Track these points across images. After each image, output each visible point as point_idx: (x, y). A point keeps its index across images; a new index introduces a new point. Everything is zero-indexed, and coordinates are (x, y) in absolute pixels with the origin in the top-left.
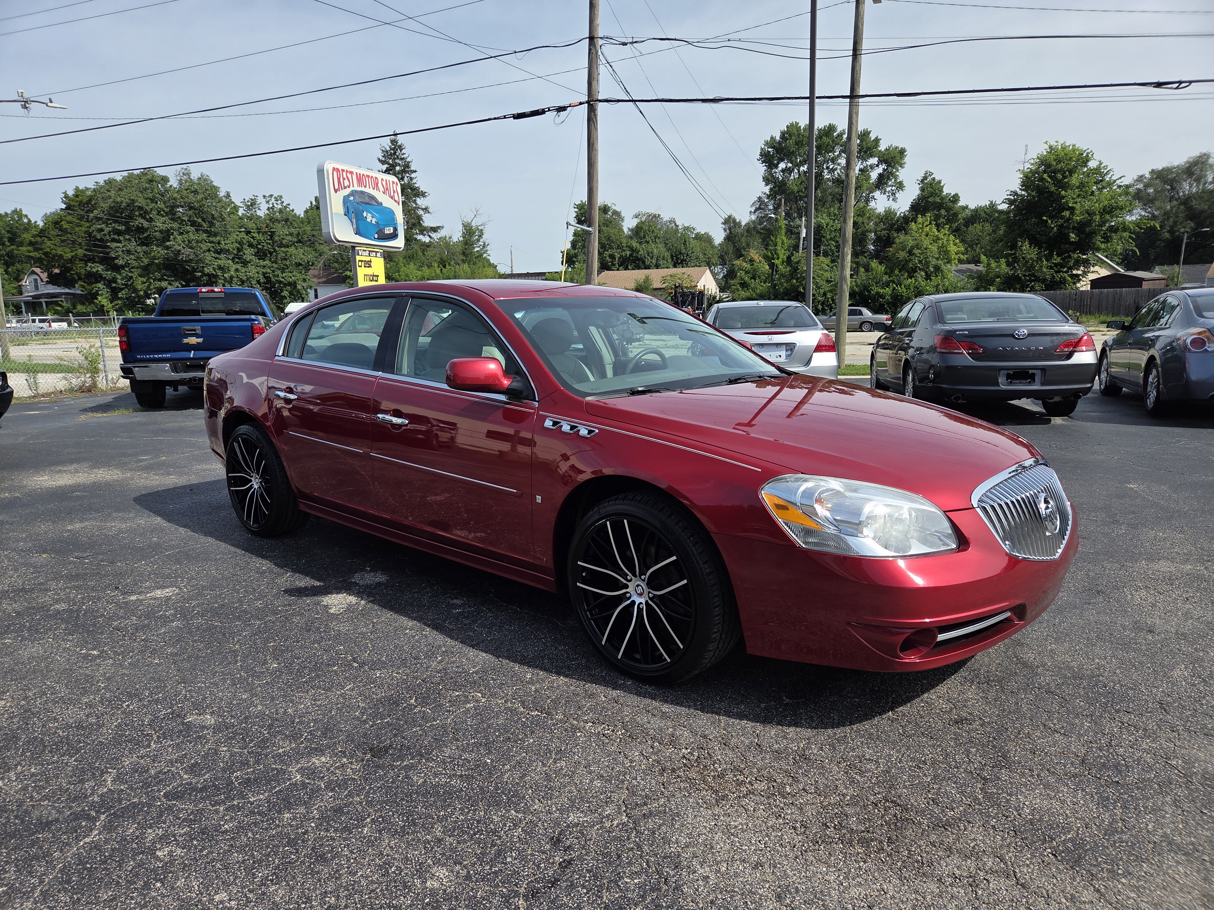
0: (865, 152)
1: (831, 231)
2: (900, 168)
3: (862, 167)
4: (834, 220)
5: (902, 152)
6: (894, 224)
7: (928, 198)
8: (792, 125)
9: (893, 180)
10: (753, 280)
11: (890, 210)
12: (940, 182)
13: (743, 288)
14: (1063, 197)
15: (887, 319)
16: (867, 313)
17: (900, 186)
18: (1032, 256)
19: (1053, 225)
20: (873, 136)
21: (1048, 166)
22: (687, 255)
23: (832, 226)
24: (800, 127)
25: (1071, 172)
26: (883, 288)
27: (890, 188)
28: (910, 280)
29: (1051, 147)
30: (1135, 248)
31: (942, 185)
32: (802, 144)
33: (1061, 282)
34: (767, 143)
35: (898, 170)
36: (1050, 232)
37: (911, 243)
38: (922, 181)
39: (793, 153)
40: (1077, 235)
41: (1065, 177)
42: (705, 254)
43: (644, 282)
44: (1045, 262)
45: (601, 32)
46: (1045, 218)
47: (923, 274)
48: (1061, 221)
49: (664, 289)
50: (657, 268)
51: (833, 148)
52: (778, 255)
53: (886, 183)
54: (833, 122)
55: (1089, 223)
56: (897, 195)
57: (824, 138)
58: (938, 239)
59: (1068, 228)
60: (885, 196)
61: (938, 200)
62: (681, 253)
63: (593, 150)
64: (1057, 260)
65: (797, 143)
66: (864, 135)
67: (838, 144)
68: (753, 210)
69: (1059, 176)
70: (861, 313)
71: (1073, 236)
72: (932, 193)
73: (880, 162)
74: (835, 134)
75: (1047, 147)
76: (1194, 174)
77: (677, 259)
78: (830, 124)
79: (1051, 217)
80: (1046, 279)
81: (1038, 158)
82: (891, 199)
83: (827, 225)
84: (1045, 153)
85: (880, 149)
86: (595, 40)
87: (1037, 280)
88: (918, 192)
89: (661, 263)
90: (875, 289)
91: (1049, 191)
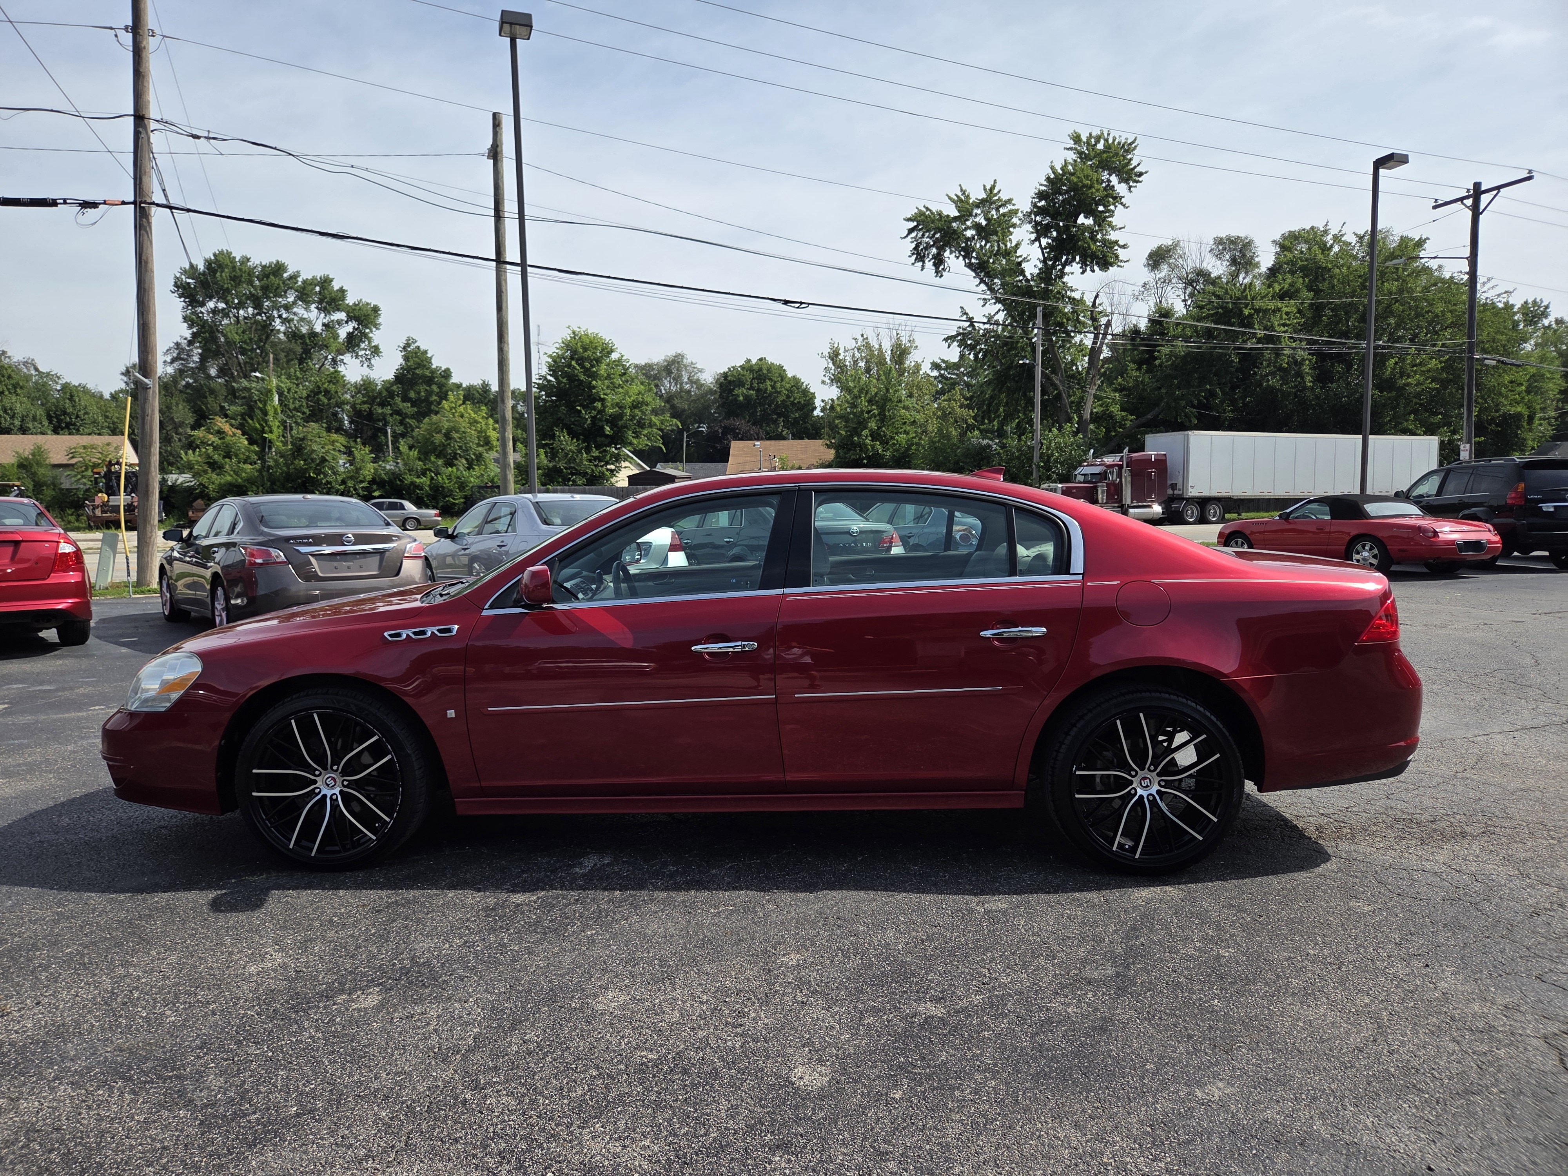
0: (329, 303)
1: (295, 399)
2: (374, 329)
3: (325, 321)
4: (297, 385)
5: (376, 310)
6: (376, 398)
7: (415, 369)
8: (221, 253)
9: (367, 343)
10: (227, 460)
11: (368, 378)
12: (426, 352)
13: (214, 470)
14: (594, 388)
15: (436, 515)
16: (410, 508)
17: (376, 351)
18: (572, 448)
19: (586, 415)
20: (336, 286)
21: (574, 352)
22: (77, 417)
23: (296, 392)
24: (234, 258)
25: (598, 361)
26: (418, 477)
27: (363, 352)
28: (450, 469)
29: (574, 333)
30: (661, 445)
31: (429, 355)
32: (240, 281)
33: (600, 477)
34: (184, 272)
35: (372, 332)
36: (585, 423)
37: (446, 425)
38: (404, 348)
39: (228, 291)
40: (611, 429)
41: (592, 366)
42: (107, 417)
43: (33, 455)
44: (585, 455)
45: (153, 112)
46: (579, 408)
47: (464, 461)
48: (594, 413)
49: (73, 465)
50: (23, 434)
51: (285, 292)
52: (270, 427)
53: (358, 346)
54: (282, 260)
55: (620, 416)
56: (373, 361)
57: (272, 277)
58: (476, 422)
59: (600, 420)
60: (358, 361)
61: (427, 373)
62: (65, 413)
63: (146, 270)
64: (595, 453)
65: (233, 279)
66: (325, 281)
67: (291, 288)
68: (169, 359)
69: (587, 365)
70: (402, 507)
71: (608, 428)
72: (419, 364)
73: (350, 318)
74: (285, 275)
75: (570, 332)
76: (672, 373)
77: (60, 421)
78: (278, 262)
79: (584, 407)
80: (587, 473)
81: (563, 342)
82: (365, 365)
83: (289, 390)
84: (569, 339)
85: (347, 302)
86: (146, 121)
87: (578, 473)
88: (401, 361)
89: (31, 426)
90: (409, 479)
91: (579, 380)
